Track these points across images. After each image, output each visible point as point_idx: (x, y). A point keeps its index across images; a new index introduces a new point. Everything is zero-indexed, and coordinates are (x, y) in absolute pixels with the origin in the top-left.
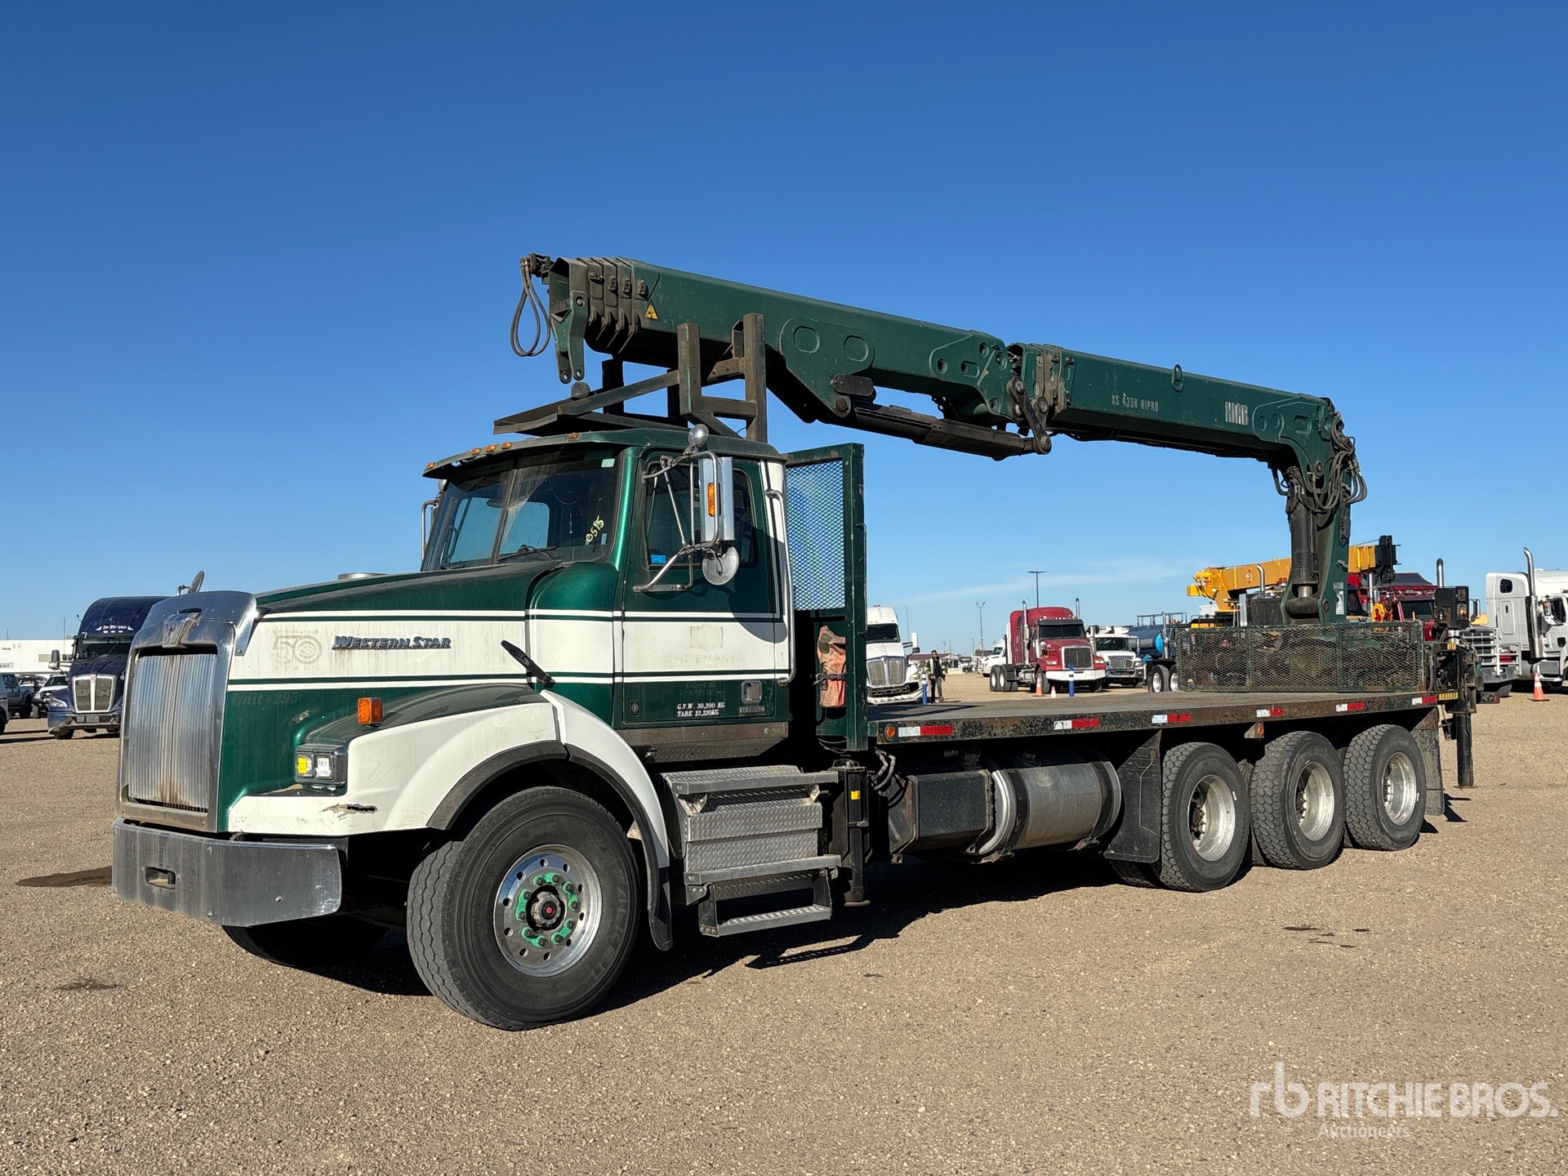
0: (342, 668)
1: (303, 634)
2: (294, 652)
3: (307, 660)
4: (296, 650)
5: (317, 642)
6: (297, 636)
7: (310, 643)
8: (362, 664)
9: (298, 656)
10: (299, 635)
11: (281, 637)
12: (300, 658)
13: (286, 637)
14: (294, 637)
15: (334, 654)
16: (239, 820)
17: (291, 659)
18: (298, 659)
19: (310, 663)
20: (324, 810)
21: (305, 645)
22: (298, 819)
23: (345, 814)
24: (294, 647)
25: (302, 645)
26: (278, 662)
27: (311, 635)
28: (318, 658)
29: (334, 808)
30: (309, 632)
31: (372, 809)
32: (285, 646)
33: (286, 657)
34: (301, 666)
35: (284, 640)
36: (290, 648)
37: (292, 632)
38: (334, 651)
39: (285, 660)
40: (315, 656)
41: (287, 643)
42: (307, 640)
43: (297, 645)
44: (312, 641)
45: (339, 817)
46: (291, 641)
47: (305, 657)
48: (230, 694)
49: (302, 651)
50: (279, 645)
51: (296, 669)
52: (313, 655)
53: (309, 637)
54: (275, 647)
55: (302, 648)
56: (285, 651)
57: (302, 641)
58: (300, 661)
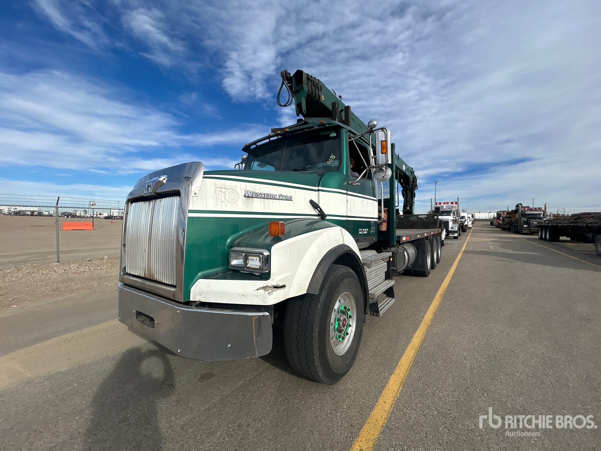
0: (249, 207)
1: (229, 187)
2: (225, 196)
3: (232, 201)
4: (226, 195)
5: (237, 192)
6: (227, 188)
7: (233, 192)
8: (258, 206)
9: (227, 199)
10: (228, 187)
11: (218, 187)
12: (229, 200)
13: (221, 188)
14: (225, 188)
15: (245, 199)
16: (197, 294)
17: (224, 200)
18: (227, 201)
19: (233, 203)
20: (258, 290)
21: (230, 193)
22: (240, 295)
23: (272, 292)
24: (225, 194)
25: (229, 193)
26: (217, 201)
27: (233, 188)
28: (237, 201)
29: (264, 288)
30: (232, 186)
31: (284, 286)
32: (220, 193)
33: (221, 199)
34: (229, 204)
35: (220, 189)
36: (223, 194)
37: (224, 185)
38: (245, 198)
39: (221, 201)
40: (236, 200)
41: (221, 191)
42: (232, 190)
43: (227, 193)
44: (234, 191)
45: (268, 294)
46: (224, 190)
47: (231, 200)
48: (189, 218)
49: (229, 196)
50: (217, 192)
51: (226, 206)
52: (235, 199)
53: (232, 189)
54: (215, 192)
55: (229, 195)
56: (220, 195)
57: (230, 190)
58: (229, 202)
